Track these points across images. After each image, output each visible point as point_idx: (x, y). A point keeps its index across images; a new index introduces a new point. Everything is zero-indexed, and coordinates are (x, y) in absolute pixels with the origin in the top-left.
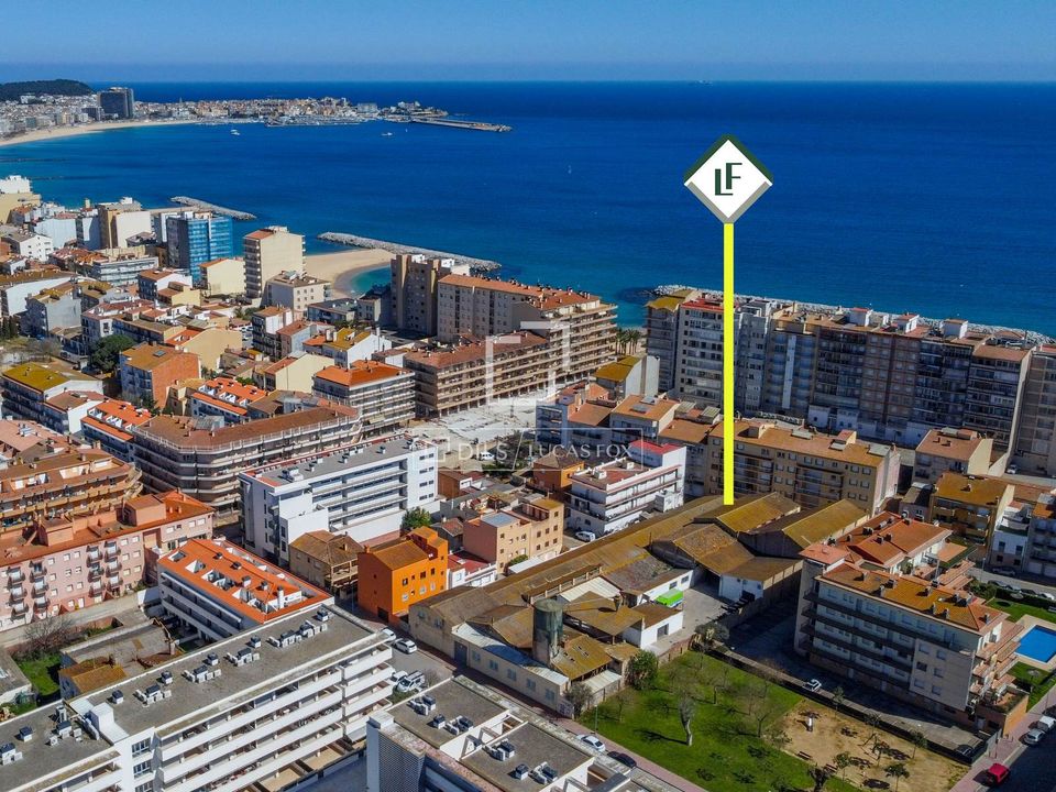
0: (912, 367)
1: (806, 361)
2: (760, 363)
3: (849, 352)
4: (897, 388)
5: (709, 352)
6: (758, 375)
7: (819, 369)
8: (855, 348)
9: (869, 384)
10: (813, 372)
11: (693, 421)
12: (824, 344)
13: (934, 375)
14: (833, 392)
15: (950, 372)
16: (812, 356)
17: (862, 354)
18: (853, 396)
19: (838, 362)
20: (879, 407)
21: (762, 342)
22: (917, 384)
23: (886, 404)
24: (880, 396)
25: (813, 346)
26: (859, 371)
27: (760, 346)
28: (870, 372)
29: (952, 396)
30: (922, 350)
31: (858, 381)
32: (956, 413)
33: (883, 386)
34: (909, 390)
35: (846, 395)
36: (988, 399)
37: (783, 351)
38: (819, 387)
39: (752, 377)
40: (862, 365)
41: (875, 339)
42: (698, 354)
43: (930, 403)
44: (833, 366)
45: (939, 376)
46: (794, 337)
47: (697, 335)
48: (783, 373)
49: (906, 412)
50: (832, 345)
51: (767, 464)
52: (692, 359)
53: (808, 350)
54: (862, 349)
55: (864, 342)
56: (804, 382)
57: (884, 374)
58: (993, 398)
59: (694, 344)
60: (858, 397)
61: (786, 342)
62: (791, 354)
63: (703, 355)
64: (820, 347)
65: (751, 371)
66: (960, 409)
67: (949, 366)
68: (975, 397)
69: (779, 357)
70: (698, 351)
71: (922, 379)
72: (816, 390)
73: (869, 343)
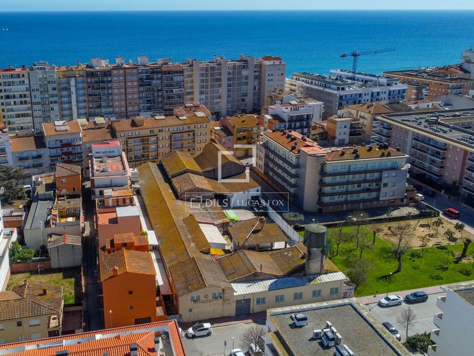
0: (135, 84)
1: (81, 92)
2: (56, 99)
3: (104, 82)
4: (130, 97)
5: (18, 100)
6: (56, 107)
7: (90, 95)
8: (105, 79)
9: (116, 97)
10: (86, 98)
11: (93, 129)
12: (89, 80)
13: (147, 85)
14: (99, 107)
15: (154, 82)
16: (84, 88)
17: (111, 81)
18: (109, 107)
19: (99, 88)
20: (123, 109)
21: (55, 85)
22: (140, 92)
23: (126, 107)
24: (123, 103)
25: (83, 82)
26: (110, 91)
27: (54, 89)
28: (116, 91)
29: (156, 94)
30: (139, 73)
31: (110, 98)
32: (158, 103)
33: (123, 97)
34: (136, 96)
35: (105, 107)
36: (172, 91)
37: (67, 89)
38: (91, 106)
39: (52, 109)
40: (111, 88)
41: (115, 72)
42: (12, 103)
43: (148, 101)
44: (96, 92)
45: (150, 85)
46: (73, 79)
47: (10, 91)
48: (70, 102)
49: (136, 108)
50: (93, 80)
51: (153, 139)
52: (10, 107)
53: (80, 86)
54: (109, 79)
55: (110, 75)
56: (82, 105)
57: (123, 91)
58: (174, 90)
59: (8, 97)
60: (112, 106)
61: (69, 83)
62: (73, 89)
63: (15, 103)
64: (88, 83)
65: (51, 106)
66: (160, 100)
67: (153, 79)
68: (167, 92)
69: (65, 93)
70: (12, 101)
71: (141, 89)
72: (90, 108)
73: (113, 75)
